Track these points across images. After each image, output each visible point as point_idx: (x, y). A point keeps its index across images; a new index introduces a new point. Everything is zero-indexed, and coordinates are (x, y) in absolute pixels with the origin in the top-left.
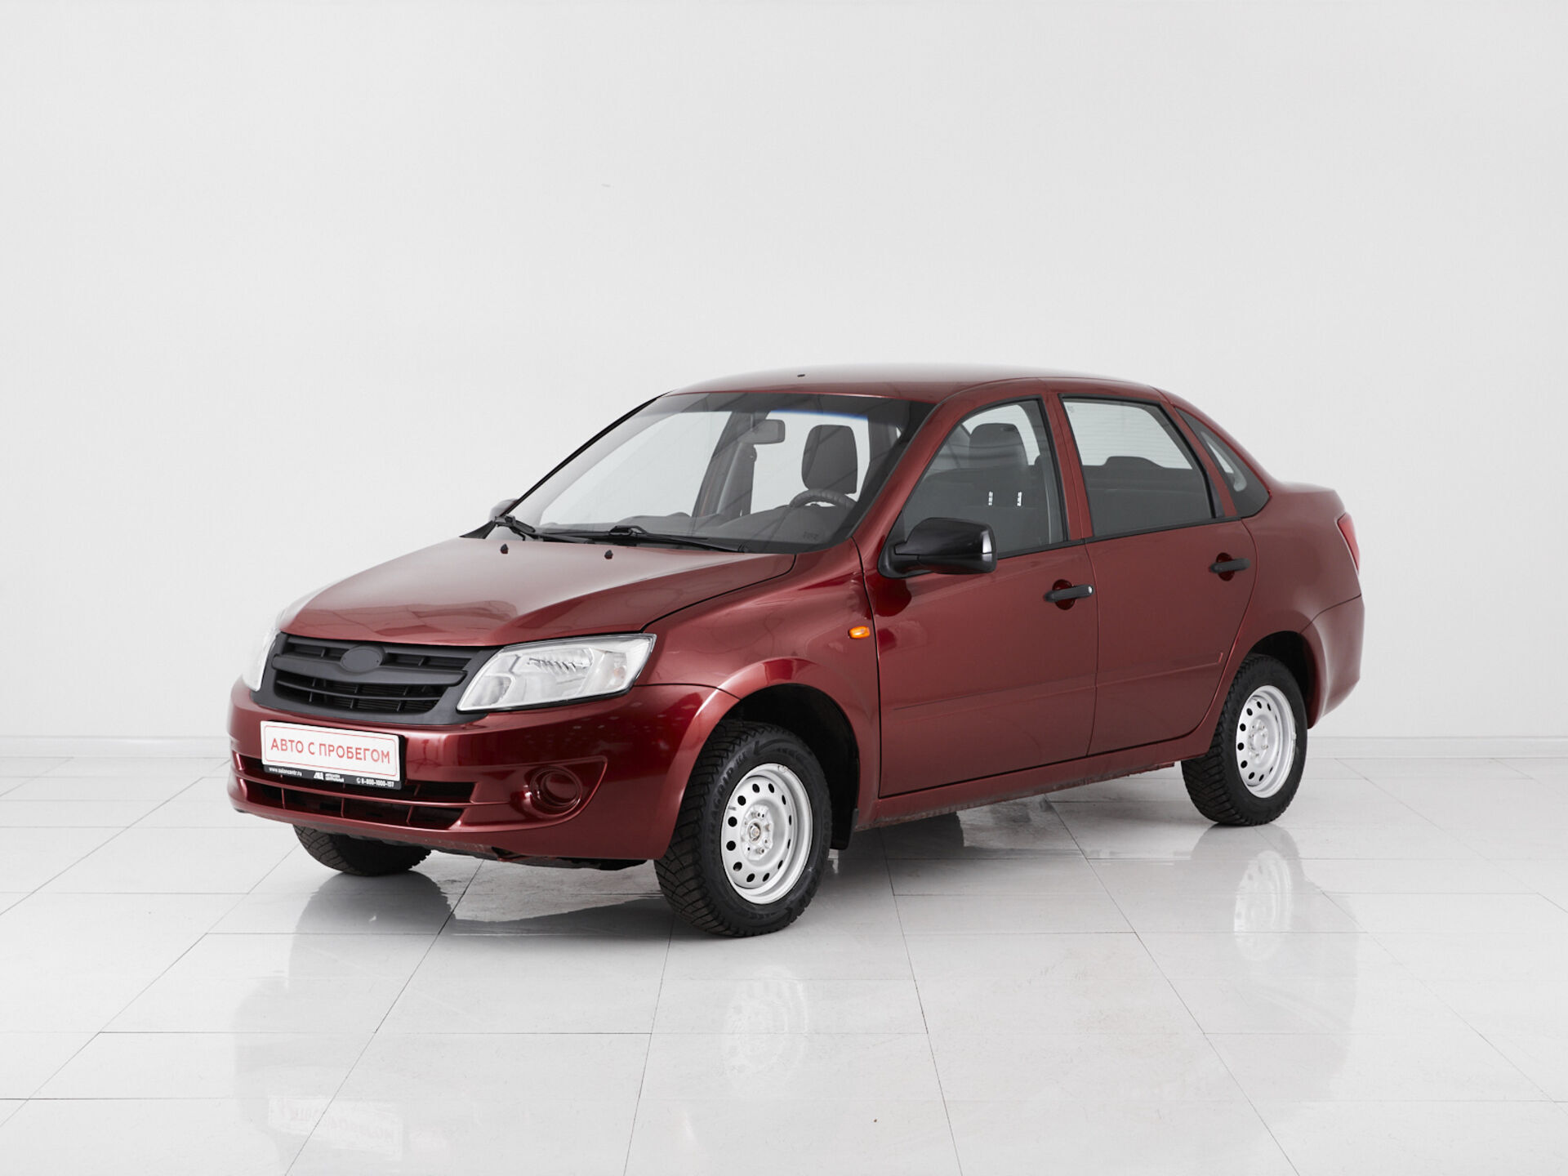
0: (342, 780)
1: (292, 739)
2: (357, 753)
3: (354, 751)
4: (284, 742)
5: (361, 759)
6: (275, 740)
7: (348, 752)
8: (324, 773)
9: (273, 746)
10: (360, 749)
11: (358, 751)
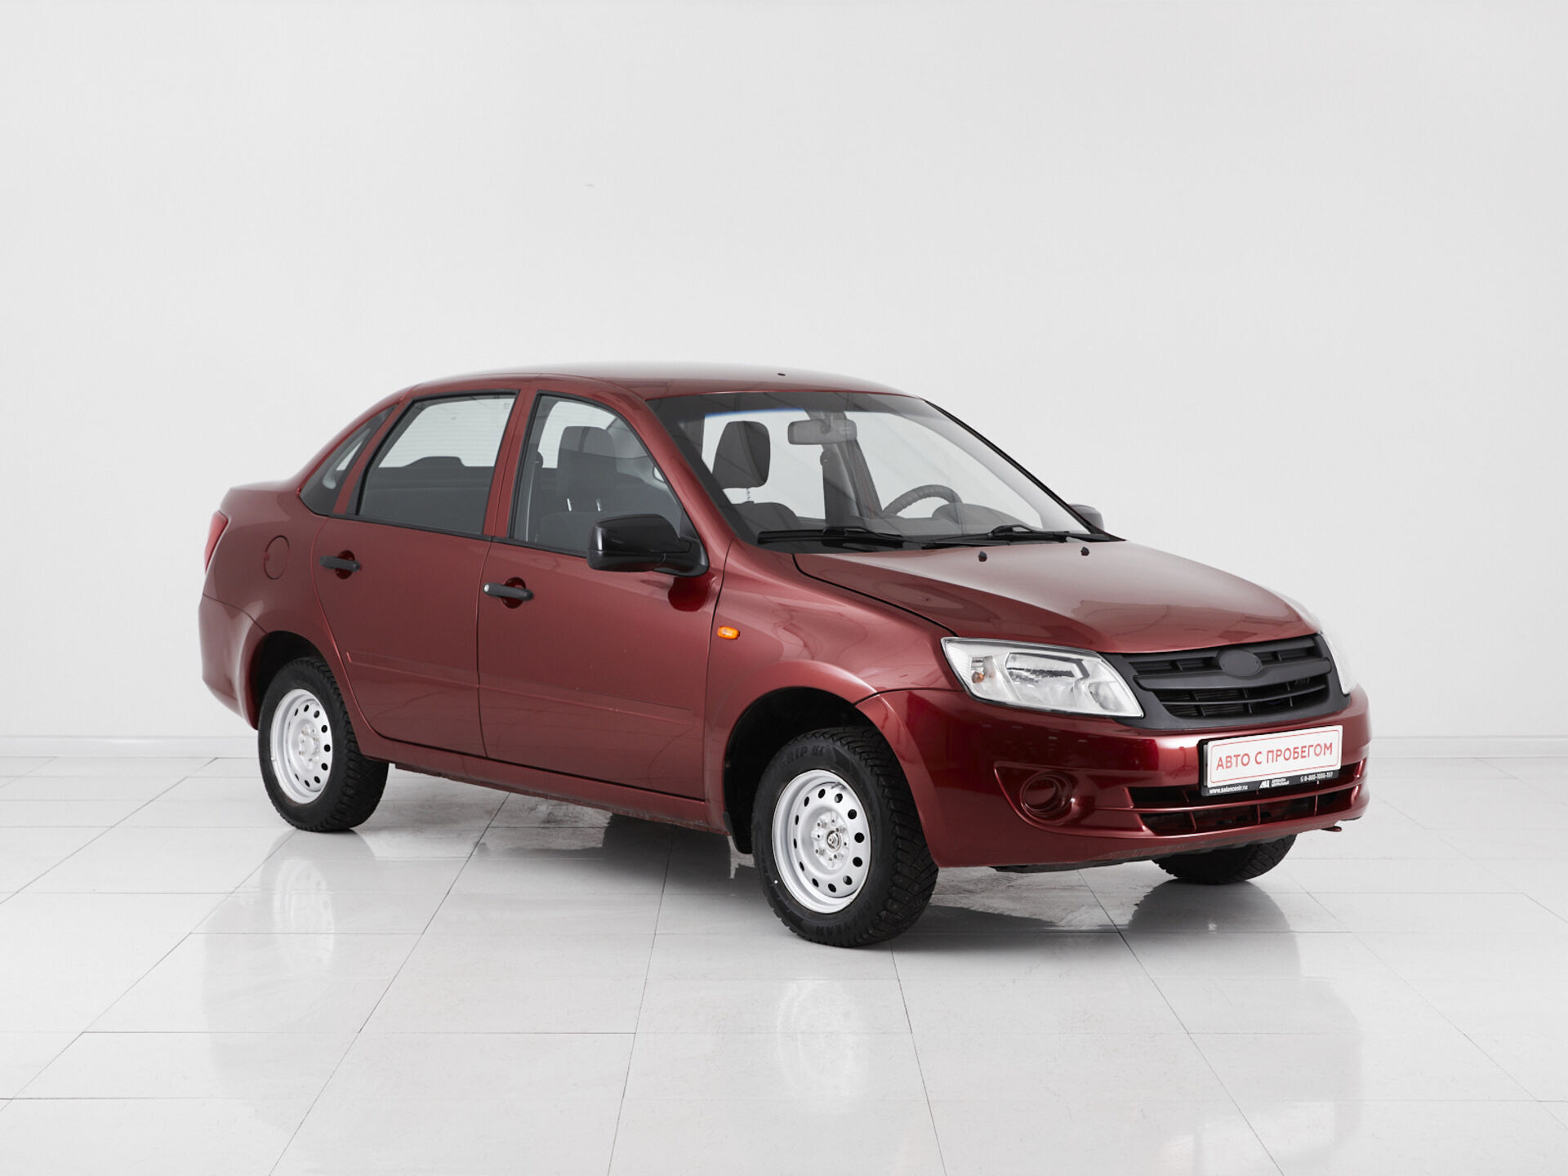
0: (1287, 783)
1: (1237, 754)
2: (1303, 752)
3: (1299, 750)
4: (1229, 759)
5: (1305, 757)
6: (1220, 759)
7: (1294, 752)
8: (1271, 780)
9: (1219, 765)
10: (1305, 747)
11: (1304, 749)
